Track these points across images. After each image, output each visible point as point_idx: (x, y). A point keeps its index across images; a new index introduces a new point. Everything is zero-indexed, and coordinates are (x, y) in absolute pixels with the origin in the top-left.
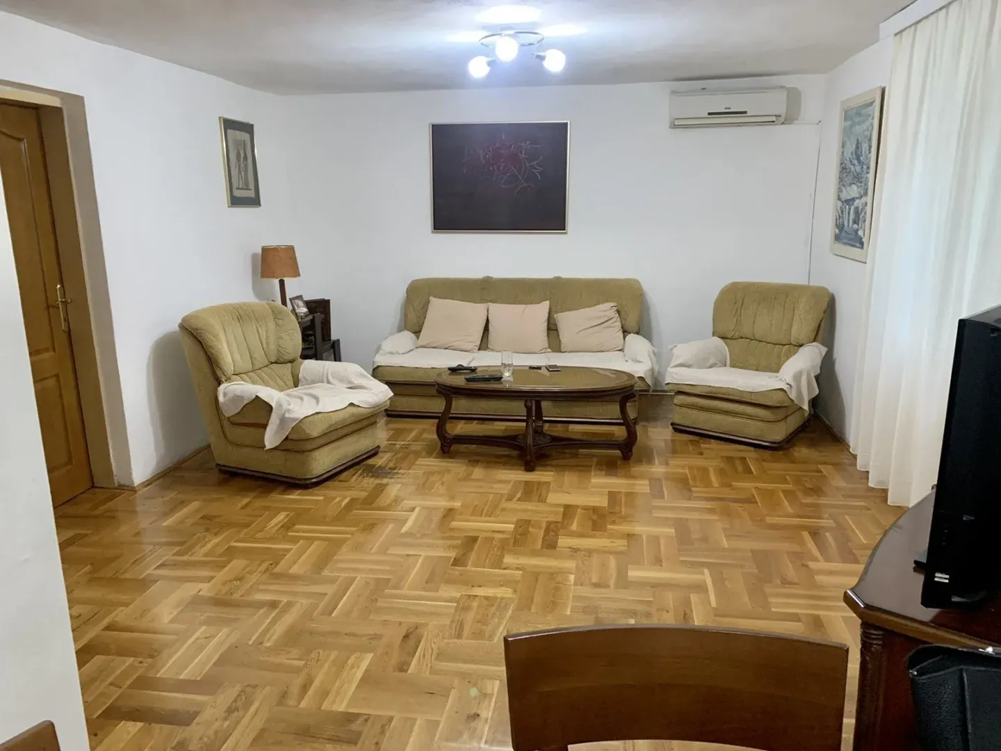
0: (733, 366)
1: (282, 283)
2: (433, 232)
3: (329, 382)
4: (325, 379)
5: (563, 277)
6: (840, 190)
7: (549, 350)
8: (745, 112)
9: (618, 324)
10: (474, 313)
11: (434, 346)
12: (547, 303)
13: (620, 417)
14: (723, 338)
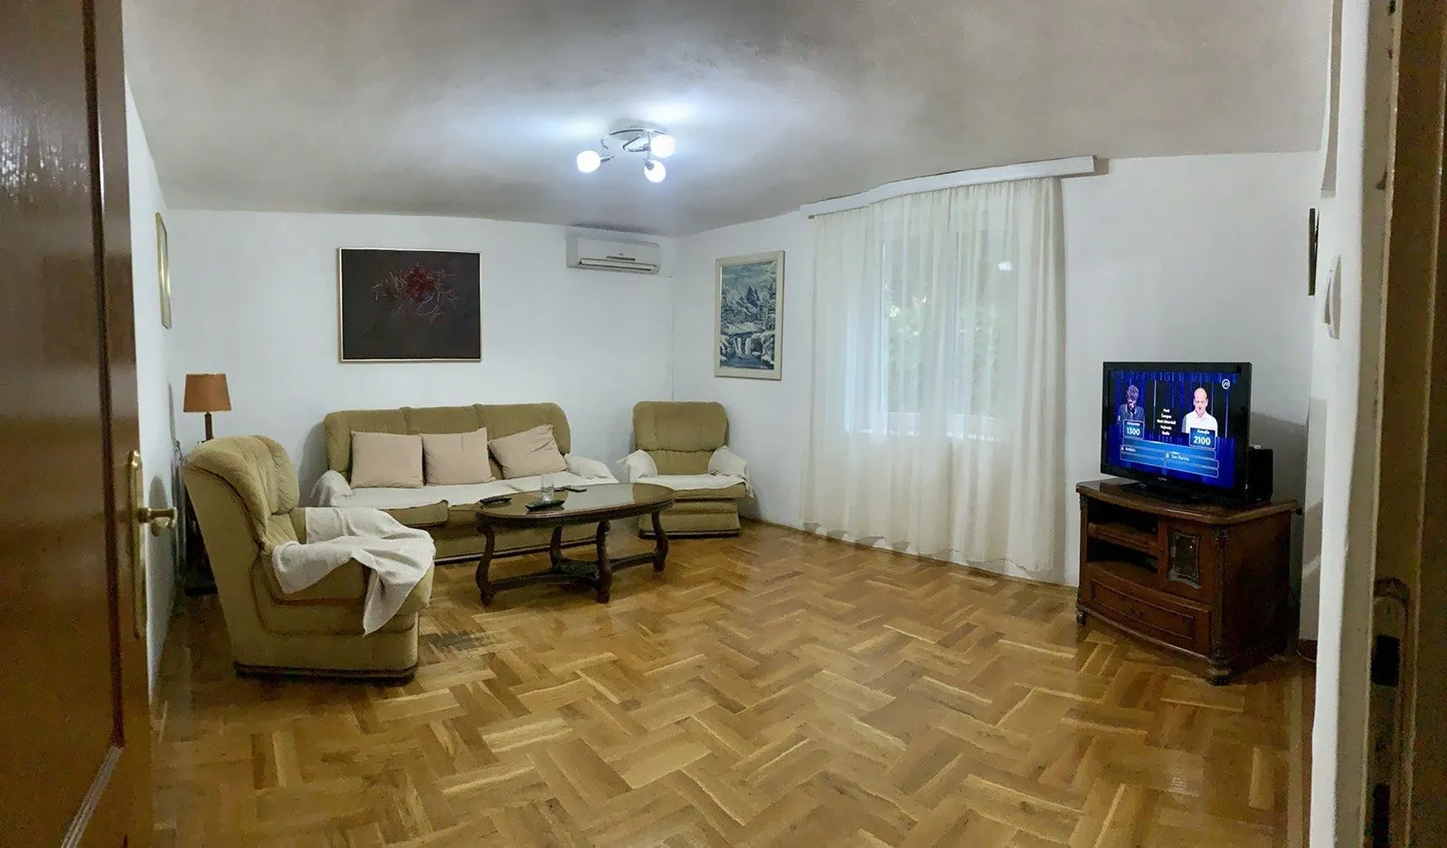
0: (659, 474)
1: (208, 419)
2: (340, 362)
3: (352, 533)
4: (345, 530)
5: (482, 403)
6: (724, 326)
7: (494, 478)
8: (634, 260)
9: (556, 446)
10: (411, 445)
11: (374, 485)
12: (483, 431)
13: (652, 529)
14: (645, 450)
